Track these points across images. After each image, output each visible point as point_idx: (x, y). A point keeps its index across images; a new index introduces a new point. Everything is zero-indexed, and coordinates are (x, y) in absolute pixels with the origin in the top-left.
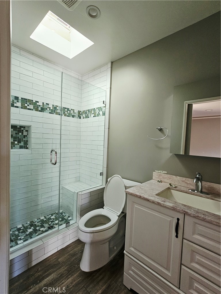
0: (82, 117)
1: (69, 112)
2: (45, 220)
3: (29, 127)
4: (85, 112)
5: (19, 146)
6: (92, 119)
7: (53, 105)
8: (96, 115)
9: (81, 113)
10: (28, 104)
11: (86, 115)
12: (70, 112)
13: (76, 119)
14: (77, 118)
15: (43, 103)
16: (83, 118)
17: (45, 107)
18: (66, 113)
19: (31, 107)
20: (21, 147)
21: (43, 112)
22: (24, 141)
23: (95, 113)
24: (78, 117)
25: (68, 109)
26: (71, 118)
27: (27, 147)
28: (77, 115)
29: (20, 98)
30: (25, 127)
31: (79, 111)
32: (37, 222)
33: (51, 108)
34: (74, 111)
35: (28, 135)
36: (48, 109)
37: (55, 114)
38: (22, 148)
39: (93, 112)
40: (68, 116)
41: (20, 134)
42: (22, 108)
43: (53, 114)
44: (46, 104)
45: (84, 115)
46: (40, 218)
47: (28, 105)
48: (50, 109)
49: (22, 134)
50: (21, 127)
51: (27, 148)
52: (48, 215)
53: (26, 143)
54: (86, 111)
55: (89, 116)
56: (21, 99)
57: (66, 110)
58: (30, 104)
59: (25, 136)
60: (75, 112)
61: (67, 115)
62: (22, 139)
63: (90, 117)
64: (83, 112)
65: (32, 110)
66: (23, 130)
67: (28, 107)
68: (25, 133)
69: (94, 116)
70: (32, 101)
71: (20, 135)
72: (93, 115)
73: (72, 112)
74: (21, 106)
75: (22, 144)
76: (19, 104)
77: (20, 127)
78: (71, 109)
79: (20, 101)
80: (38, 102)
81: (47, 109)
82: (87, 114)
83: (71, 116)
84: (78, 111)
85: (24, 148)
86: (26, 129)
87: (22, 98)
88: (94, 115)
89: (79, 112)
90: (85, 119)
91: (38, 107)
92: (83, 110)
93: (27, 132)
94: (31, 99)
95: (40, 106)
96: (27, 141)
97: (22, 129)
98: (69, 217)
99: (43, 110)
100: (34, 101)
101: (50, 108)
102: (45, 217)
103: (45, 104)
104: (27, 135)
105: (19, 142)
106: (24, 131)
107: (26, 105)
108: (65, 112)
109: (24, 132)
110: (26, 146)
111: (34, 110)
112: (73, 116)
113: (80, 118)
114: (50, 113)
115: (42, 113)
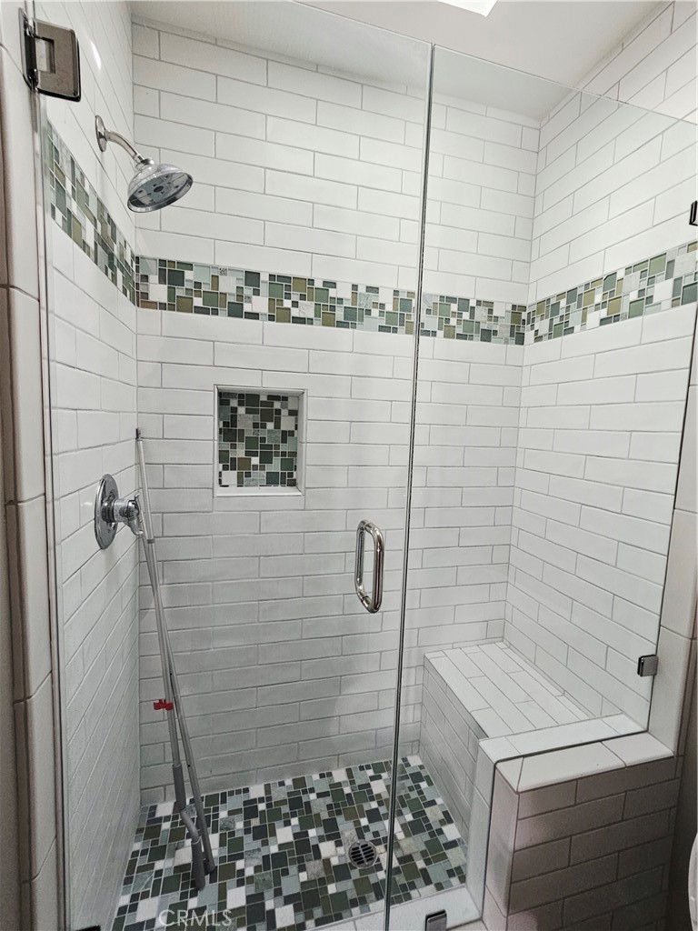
0: (529, 336)
1: (466, 316)
2: (347, 790)
3: (299, 396)
4: (548, 307)
5: (264, 473)
6: (590, 333)
7: (396, 292)
8: (625, 309)
9: (524, 316)
10: (295, 297)
11: (556, 321)
12: (472, 316)
13: (497, 350)
14: (506, 342)
15: (355, 287)
16: (538, 338)
17: (362, 304)
18: (453, 322)
19: (307, 309)
20: (272, 480)
21: (354, 326)
22: (284, 454)
23: (612, 300)
24: (512, 335)
25: (463, 303)
26: (476, 344)
27: (295, 477)
28: (503, 327)
29: (264, 277)
30: (285, 399)
31: (514, 307)
32: (319, 795)
33: (389, 308)
34: (491, 311)
35: (296, 429)
36: (375, 312)
37: (401, 329)
38: (276, 483)
39: (598, 299)
40: (460, 336)
41: (270, 426)
42: (271, 318)
43: (395, 330)
44: (369, 289)
45: (542, 326)
46: (330, 774)
47: (295, 304)
48: (381, 313)
49: (277, 426)
50: (273, 397)
51: (293, 483)
52: (361, 768)
53: (290, 461)
54: (553, 301)
55: (574, 320)
56: (267, 279)
57: (454, 307)
58: (303, 297)
59: (286, 436)
60: (495, 314)
61: (459, 330)
62: (277, 447)
63: (577, 328)
64: (535, 308)
65: (310, 321)
66: (278, 412)
67: (295, 312)
68: (287, 423)
69: (603, 321)
70: (311, 281)
71: (269, 431)
72: (594, 317)
73: (481, 314)
74: (270, 311)
75: (276, 466)
76: (260, 304)
77: (270, 397)
78: (479, 303)
79: (264, 288)
80: (334, 285)
81: (369, 312)
82: (562, 312)
83: (477, 337)
84: (510, 308)
85: (283, 483)
86: (292, 405)
87: (272, 277)
88: (603, 313)
89: (517, 310)
90: (545, 342)
91: (333, 308)
92: (540, 299)
93: (293, 418)
94: (307, 276)
95: (340, 300)
96: (295, 454)
97: (277, 405)
98: (447, 819)
99: (352, 317)
100: (318, 284)
101: (382, 306)
102: (349, 772)
103: (362, 290)
104: (293, 429)
105: (266, 459)
106: (284, 412)
107: (287, 304)
108: (448, 320)
109: (282, 419)
110: (291, 475)
111: (317, 321)
112: (487, 335)
113: (520, 340)
114: (382, 329)
115: (350, 330)
